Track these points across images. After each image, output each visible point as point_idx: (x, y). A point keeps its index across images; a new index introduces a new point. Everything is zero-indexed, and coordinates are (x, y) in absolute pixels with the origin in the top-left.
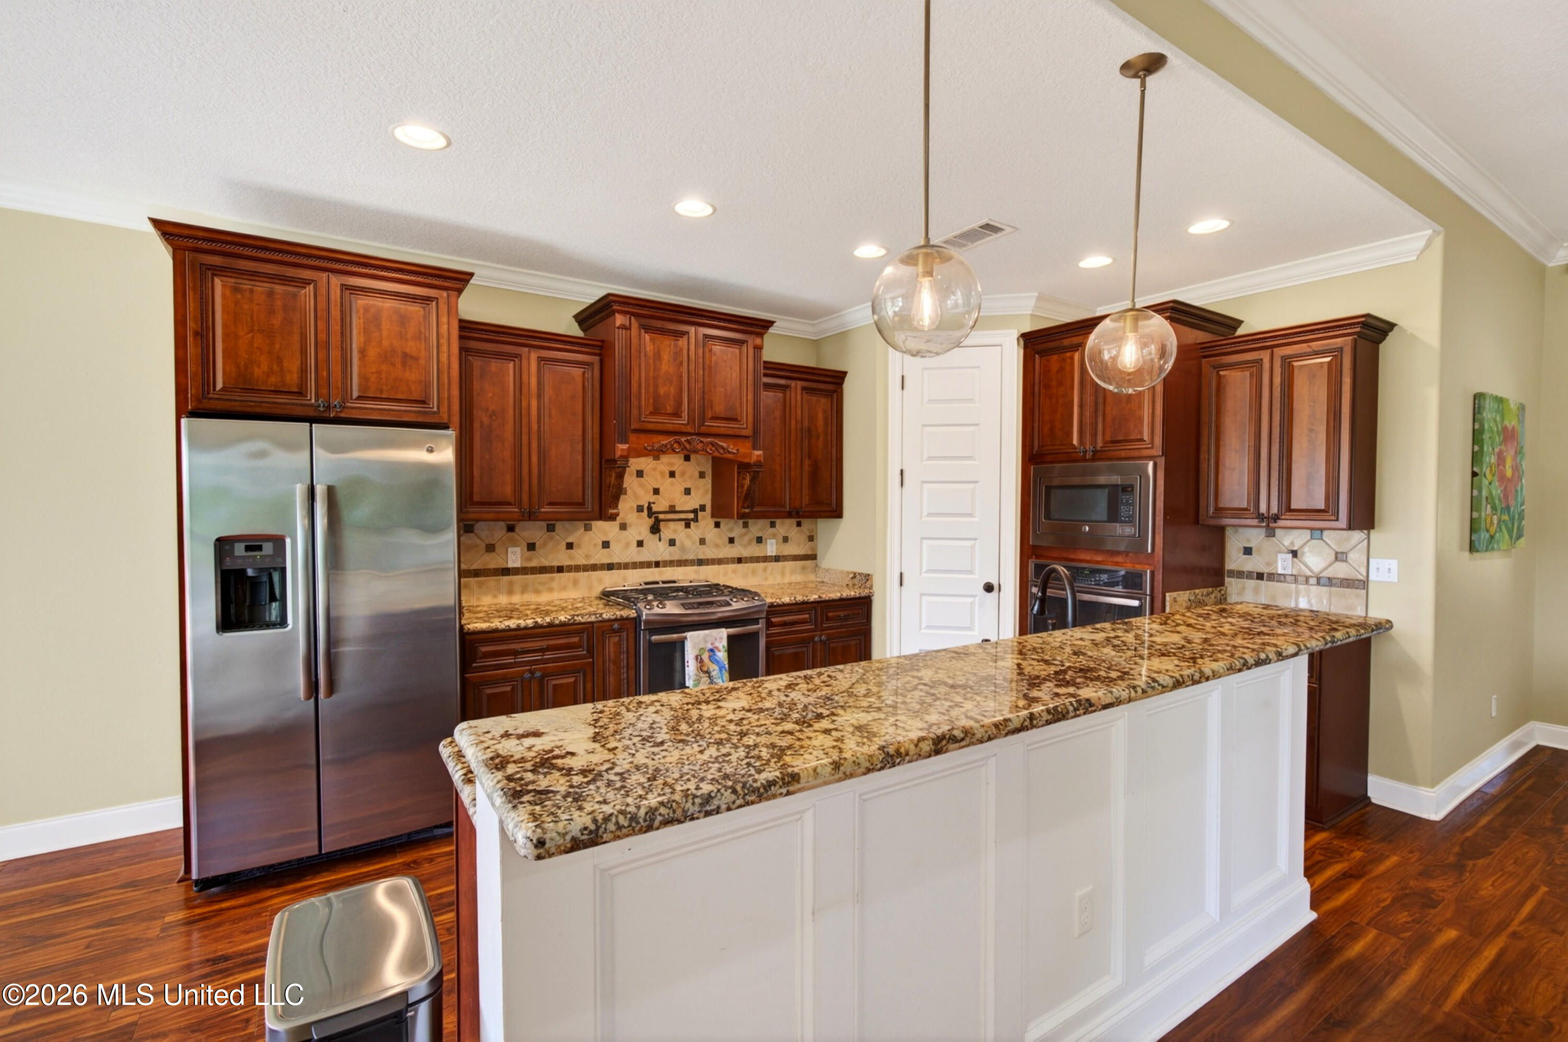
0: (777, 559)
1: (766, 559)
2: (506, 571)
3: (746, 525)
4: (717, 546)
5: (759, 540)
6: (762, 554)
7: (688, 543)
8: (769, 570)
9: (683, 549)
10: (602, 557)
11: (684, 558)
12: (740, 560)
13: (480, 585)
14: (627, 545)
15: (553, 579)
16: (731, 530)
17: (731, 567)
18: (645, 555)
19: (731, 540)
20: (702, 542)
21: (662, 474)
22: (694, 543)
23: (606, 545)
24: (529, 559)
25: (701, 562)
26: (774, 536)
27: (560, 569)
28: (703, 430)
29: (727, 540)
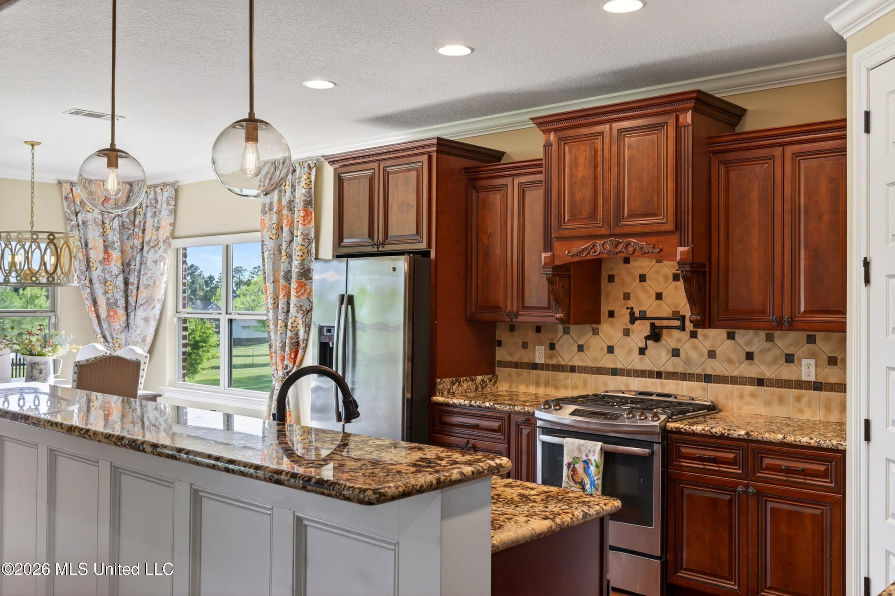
0: (817, 386)
1: (800, 385)
2: (534, 366)
3: (770, 338)
4: (730, 361)
5: (790, 359)
6: (793, 378)
7: (694, 355)
8: (805, 400)
9: (688, 361)
10: (608, 362)
11: (690, 371)
12: (760, 382)
13: (519, 375)
14: (630, 352)
15: (567, 378)
16: (749, 343)
17: (749, 388)
18: (646, 364)
19: (750, 356)
20: (712, 354)
21: (666, 278)
22: (702, 355)
23: (611, 350)
24: (551, 357)
25: (708, 378)
26: (812, 355)
27: (573, 369)
28: (617, 230)
29: (744, 356)
